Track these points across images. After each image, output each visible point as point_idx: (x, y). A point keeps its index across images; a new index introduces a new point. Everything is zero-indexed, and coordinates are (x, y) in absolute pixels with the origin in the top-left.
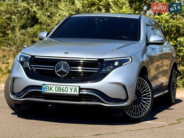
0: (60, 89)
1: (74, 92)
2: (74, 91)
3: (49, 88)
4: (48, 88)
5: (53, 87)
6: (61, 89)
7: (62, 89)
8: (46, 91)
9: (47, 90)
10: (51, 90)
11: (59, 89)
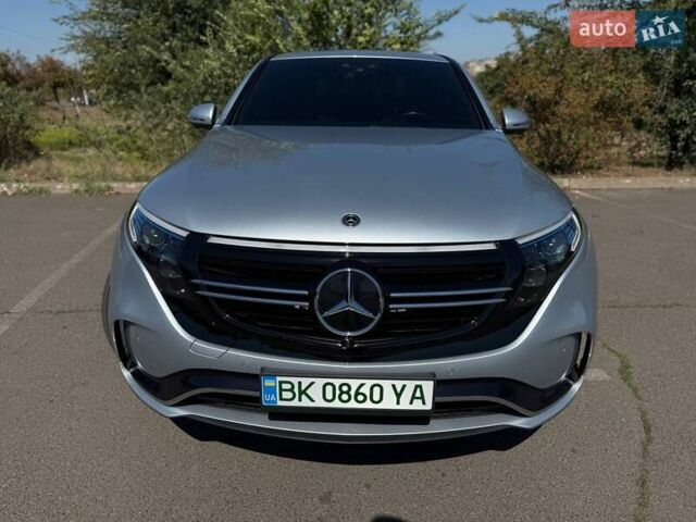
0: (348, 393)
1: (411, 403)
2: (414, 397)
3: (296, 390)
4: (292, 390)
5: (312, 383)
6: (352, 393)
7: (357, 393)
8: (281, 399)
9: (284, 397)
10: (304, 397)
11: (342, 392)
